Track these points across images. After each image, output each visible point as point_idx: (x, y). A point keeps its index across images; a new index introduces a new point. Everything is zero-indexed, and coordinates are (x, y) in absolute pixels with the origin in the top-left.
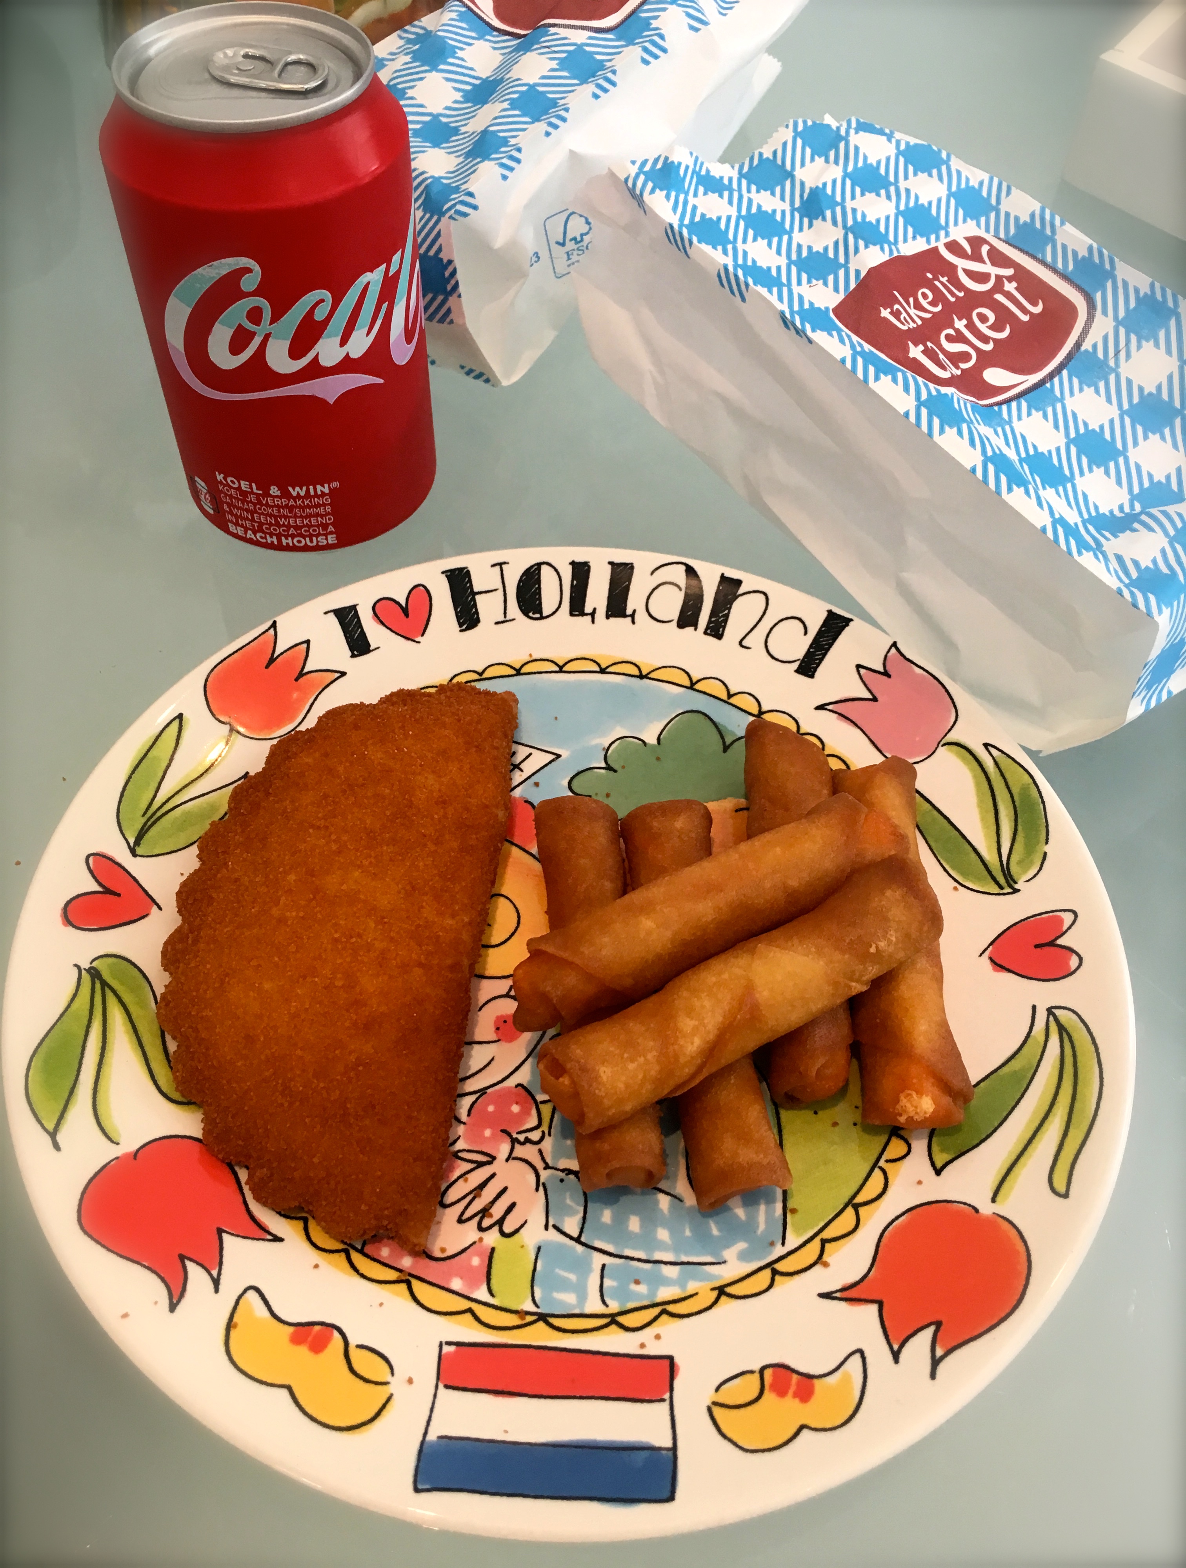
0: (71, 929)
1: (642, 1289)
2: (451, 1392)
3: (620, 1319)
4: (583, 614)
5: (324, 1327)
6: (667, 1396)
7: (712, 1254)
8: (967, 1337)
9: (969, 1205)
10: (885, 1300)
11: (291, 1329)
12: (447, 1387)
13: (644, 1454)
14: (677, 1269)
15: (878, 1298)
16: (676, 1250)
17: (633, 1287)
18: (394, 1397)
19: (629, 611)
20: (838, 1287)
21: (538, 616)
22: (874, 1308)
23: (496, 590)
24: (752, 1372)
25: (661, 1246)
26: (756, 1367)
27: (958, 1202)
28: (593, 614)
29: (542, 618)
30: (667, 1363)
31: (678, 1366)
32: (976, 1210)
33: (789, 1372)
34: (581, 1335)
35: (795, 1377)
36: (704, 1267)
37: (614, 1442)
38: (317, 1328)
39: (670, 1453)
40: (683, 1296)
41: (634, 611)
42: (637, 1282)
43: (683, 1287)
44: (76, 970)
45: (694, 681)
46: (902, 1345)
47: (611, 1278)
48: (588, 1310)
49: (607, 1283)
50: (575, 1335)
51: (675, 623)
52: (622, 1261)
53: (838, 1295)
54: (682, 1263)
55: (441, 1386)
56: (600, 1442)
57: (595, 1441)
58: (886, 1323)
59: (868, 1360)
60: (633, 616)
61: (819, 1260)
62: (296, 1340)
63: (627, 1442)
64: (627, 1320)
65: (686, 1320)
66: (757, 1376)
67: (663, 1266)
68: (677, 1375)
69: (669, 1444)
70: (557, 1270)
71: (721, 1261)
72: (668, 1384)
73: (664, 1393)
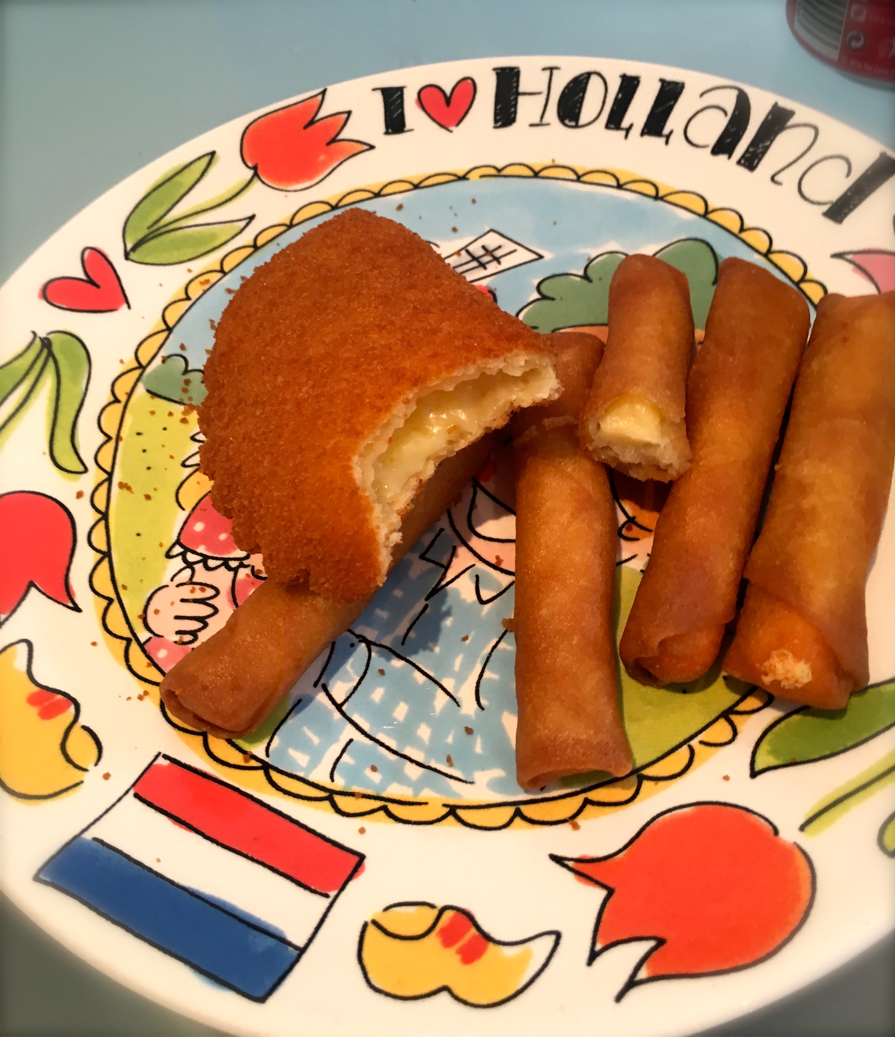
0: (44, 303)
1: (376, 777)
2: (137, 801)
3: (337, 798)
4: (618, 127)
5: (66, 699)
6: (333, 894)
7: (463, 770)
8: (684, 972)
9: (771, 823)
10: (617, 891)
11: (35, 689)
12: (136, 796)
13: (271, 942)
14: (421, 770)
15: (611, 885)
16: (429, 752)
17: (368, 772)
18: (82, 786)
19: (666, 131)
20: (576, 855)
21: (573, 124)
22: (601, 894)
23: (539, 93)
24: (432, 906)
25: (416, 742)
26: (440, 904)
27: (760, 815)
28: (628, 130)
29: (577, 126)
30: (356, 859)
31: (364, 869)
32: (776, 832)
33: (470, 923)
34: (291, 798)
35: (473, 931)
36: (448, 779)
37: (252, 917)
38: (59, 697)
39: (296, 953)
40: (412, 800)
41: (671, 132)
42: (374, 769)
43: (417, 791)
44: (31, 336)
45: (710, 209)
46: (606, 948)
47: (352, 756)
48: (312, 778)
49: (346, 758)
50: (286, 796)
51: (709, 150)
52: (371, 742)
53: (571, 864)
54: (429, 768)
55: (132, 792)
56: (238, 910)
57: (233, 908)
58: (605, 916)
59: (560, 949)
60: (668, 137)
61: (572, 819)
62: (33, 700)
63: (264, 922)
64: (342, 802)
65: (401, 825)
66: (435, 912)
67: (408, 763)
68: (356, 877)
69: (300, 943)
70: (305, 729)
71: (469, 780)
72: (342, 882)
73: (331, 890)
